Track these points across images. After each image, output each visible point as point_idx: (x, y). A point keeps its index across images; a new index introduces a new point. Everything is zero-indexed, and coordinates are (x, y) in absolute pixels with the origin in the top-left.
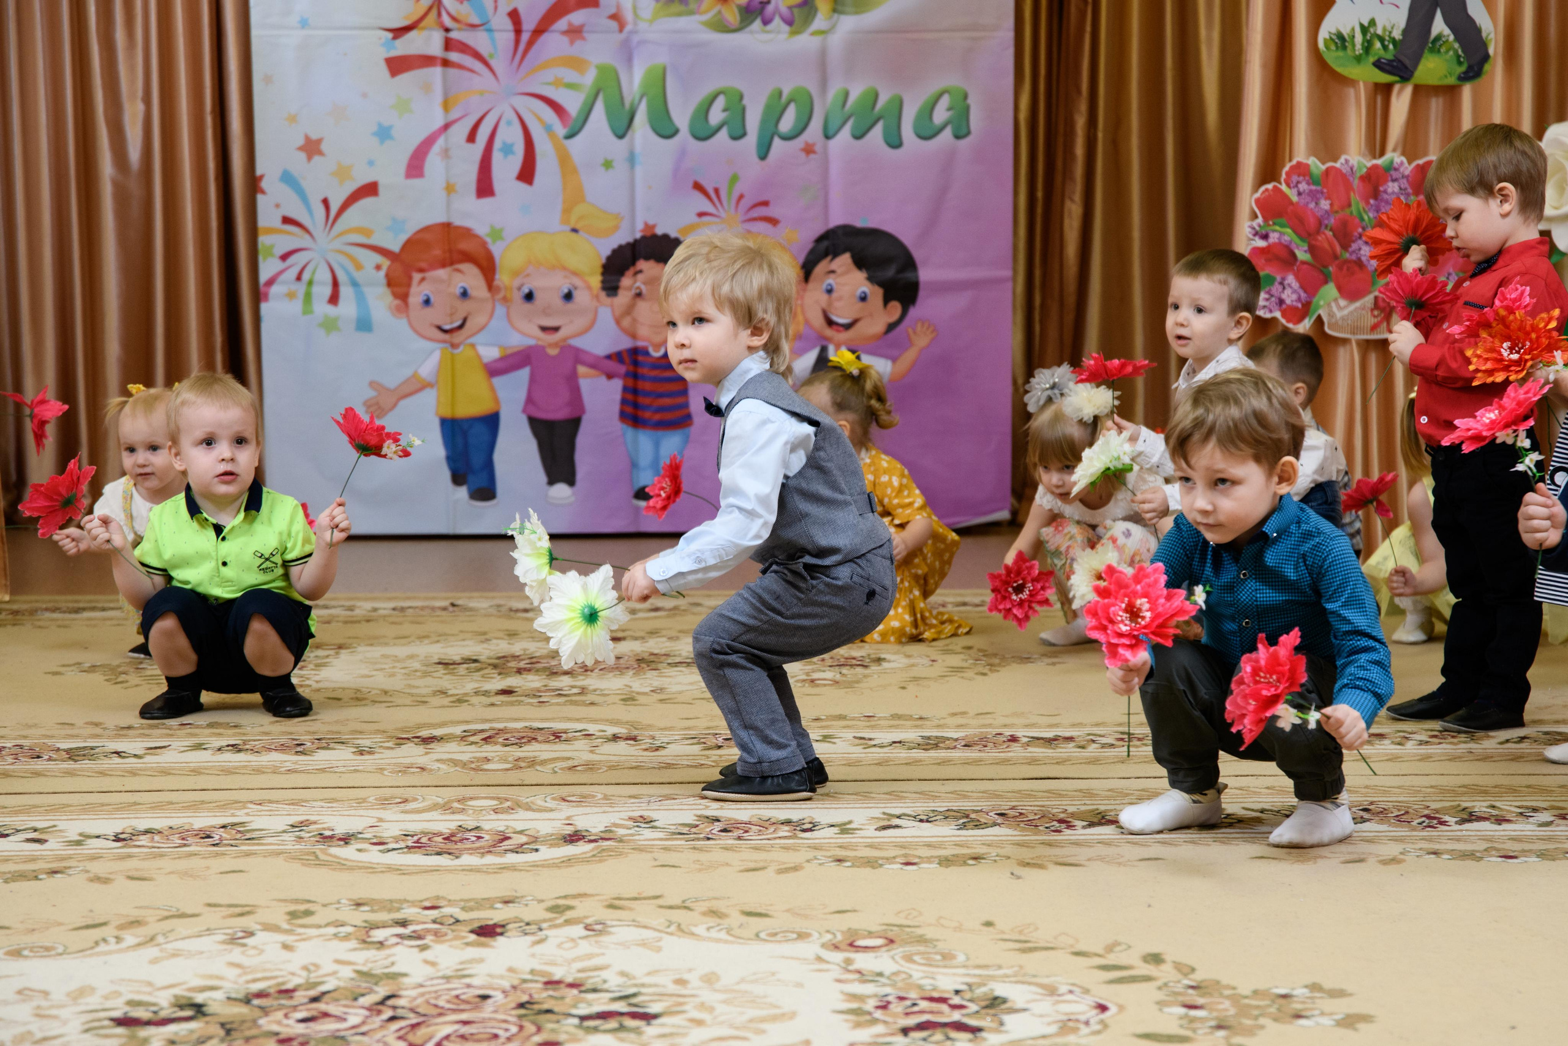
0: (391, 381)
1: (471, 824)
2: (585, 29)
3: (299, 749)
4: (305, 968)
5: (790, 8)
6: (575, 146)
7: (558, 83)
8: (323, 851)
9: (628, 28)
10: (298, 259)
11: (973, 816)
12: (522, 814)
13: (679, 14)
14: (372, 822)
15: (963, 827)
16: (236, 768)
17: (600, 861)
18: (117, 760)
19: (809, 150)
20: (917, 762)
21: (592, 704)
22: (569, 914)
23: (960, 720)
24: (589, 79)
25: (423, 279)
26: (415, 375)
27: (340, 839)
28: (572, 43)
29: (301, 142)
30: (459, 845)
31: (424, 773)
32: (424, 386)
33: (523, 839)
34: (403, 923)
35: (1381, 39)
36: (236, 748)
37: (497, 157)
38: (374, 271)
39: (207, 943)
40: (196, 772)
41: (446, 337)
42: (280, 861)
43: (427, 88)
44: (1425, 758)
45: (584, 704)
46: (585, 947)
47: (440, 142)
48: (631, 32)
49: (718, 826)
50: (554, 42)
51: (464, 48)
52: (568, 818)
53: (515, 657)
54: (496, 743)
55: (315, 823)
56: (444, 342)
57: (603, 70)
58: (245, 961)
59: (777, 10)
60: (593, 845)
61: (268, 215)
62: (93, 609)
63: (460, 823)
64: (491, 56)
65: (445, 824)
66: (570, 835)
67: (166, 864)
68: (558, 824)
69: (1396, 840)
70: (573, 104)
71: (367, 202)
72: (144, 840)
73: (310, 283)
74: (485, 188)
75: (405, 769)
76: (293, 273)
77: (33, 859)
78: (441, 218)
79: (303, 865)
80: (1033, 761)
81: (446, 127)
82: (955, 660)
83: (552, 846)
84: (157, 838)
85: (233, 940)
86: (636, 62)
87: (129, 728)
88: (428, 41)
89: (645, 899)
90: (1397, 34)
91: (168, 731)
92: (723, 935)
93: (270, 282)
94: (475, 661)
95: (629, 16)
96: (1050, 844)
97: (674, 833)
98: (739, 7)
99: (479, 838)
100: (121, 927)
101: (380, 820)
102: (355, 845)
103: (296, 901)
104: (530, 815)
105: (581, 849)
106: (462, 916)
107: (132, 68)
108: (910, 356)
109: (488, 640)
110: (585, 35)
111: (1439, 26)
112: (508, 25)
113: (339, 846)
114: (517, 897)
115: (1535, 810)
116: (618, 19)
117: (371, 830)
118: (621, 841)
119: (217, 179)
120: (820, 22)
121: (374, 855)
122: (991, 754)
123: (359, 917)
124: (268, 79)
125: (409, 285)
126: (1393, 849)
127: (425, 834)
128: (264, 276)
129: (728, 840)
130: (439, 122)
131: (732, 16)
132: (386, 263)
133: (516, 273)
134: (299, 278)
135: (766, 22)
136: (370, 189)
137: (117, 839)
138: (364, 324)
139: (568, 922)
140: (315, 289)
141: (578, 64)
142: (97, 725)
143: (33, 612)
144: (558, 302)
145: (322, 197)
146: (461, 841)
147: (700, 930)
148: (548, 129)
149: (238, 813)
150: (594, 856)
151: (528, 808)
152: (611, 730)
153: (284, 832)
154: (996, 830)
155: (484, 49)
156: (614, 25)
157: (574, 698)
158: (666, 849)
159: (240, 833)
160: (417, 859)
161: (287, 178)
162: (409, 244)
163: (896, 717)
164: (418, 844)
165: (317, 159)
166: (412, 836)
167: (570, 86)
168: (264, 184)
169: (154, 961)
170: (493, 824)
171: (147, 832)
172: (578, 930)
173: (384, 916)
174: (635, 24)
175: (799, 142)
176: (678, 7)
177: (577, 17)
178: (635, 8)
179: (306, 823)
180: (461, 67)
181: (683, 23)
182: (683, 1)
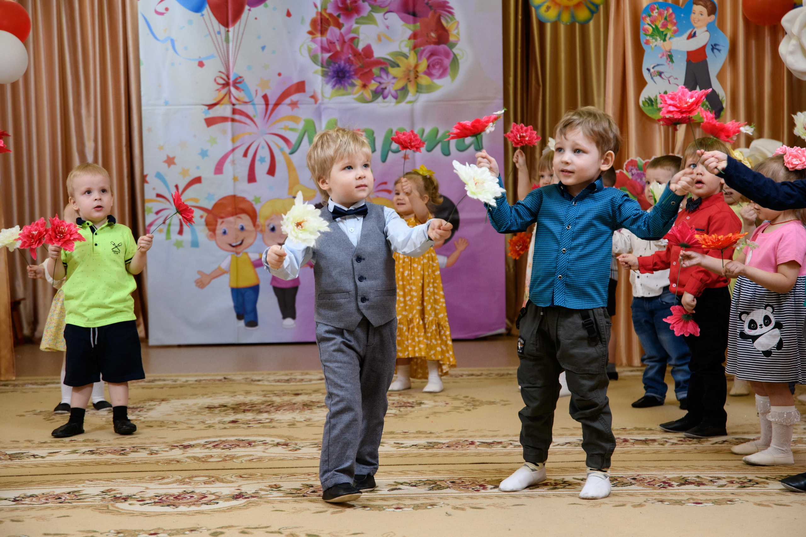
0: (208, 270)
1: (190, 490)
2: (299, 102)
3: (122, 452)
5: (396, 91)
6: (295, 158)
7: (286, 128)
8: (113, 505)
9: (319, 102)
10: (164, 214)
11: (438, 483)
12: (218, 484)
13: (343, 95)
14: (142, 489)
15: (432, 489)
16: (88, 462)
17: (246, 508)
18: (32, 459)
19: (405, 157)
20: (421, 455)
21: (273, 427)
23: (449, 434)
24: (301, 126)
25: (223, 222)
26: (219, 268)
27: (123, 499)
28: (293, 109)
29: (165, 158)
30: (181, 501)
31: (178, 464)
32: (223, 272)
33: (213, 497)
36: (92, 452)
37: (257, 163)
38: (199, 219)
40: (68, 465)
41: (234, 249)
42: (89, 511)
43: (224, 132)
44: (672, 452)
45: (270, 427)
47: (230, 158)
48: (320, 104)
49: (312, 489)
50: (284, 109)
51: (242, 113)
52: (239, 486)
53: (245, 404)
54: (218, 448)
55: (114, 490)
56: (233, 251)
57: (307, 122)
59: (390, 92)
60: (246, 500)
61: (150, 193)
62: (53, 383)
63: (185, 490)
64: (254, 116)
65: (176, 489)
66: (237, 495)
67: (33, 513)
68: (233, 489)
69: (645, 494)
70: (293, 138)
71: (196, 186)
72: (27, 501)
73: (169, 225)
74: (252, 178)
75: (169, 462)
76: (161, 221)
78: (231, 193)
79: (100, 512)
80: (478, 455)
81: (233, 150)
82: (458, 404)
83: (226, 501)
84: (34, 499)
86: (323, 117)
87: (45, 443)
88: (225, 110)
89: (261, 528)
91: (63, 444)
93: (151, 225)
94: (225, 406)
95: (319, 96)
96: (471, 498)
97: (289, 494)
98: (372, 91)
99: (192, 497)
101: (147, 488)
102: (130, 501)
103: (89, 532)
104: (221, 485)
105: (241, 501)
107: (89, 126)
108: (455, 255)
109: (235, 396)
110: (299, 106)
112: (262, 101)
113: (121, 502)
114: (198, 528)
115: (719, 478)
116: (314, 97)
117: (140, 494)
118: (261, 498)
119: (128, 177)
120: (410, 97)
121: (137, 507)
122: (460, 451)
124: (150, 130)
125: (216, 225)
126: (641, 499)
127: (166, 495)
128: (148, 222)
129: (312, 497)
130: (230, 148)
131: (368, 94)
132: (205, 215)
133: (267, 218)
134: (164, 223)
135: (384, 98)
136: (198, 180)
137: (15, 500)
138: (195, 244)
140: (172, 228)
141: (295, 119)
142: (29, 441)
143: (23, 385)
145: (175, 184)
146: (182, 499)
148: (281, 150)
149: (79, 486)
150: (244, 506)
151: (222, 481)
152: (277, 440)
153: (98, 495)
154: (448, 490)
155: (251, 113)
156: (312, 100)
157: (265, 424)
158: (281, 502)
159: (76, 496)
160: (158, 509)
161: (159, 176)
162: (216, 205)
163: (419, 432)
164: (160, 501)
165: (172, 166)
166: (159, 496)
167: (292, 130)
168: (148, 179)
170: (201, 489)
171: (32, 496)
174: (323, 100)
175: (402, 153)
176: (342, 91)
177: (295, 97)
178: (322, 92)
179: (109, 491)
180: (240, 122)
181: (345, 98)
182: (345, 88)
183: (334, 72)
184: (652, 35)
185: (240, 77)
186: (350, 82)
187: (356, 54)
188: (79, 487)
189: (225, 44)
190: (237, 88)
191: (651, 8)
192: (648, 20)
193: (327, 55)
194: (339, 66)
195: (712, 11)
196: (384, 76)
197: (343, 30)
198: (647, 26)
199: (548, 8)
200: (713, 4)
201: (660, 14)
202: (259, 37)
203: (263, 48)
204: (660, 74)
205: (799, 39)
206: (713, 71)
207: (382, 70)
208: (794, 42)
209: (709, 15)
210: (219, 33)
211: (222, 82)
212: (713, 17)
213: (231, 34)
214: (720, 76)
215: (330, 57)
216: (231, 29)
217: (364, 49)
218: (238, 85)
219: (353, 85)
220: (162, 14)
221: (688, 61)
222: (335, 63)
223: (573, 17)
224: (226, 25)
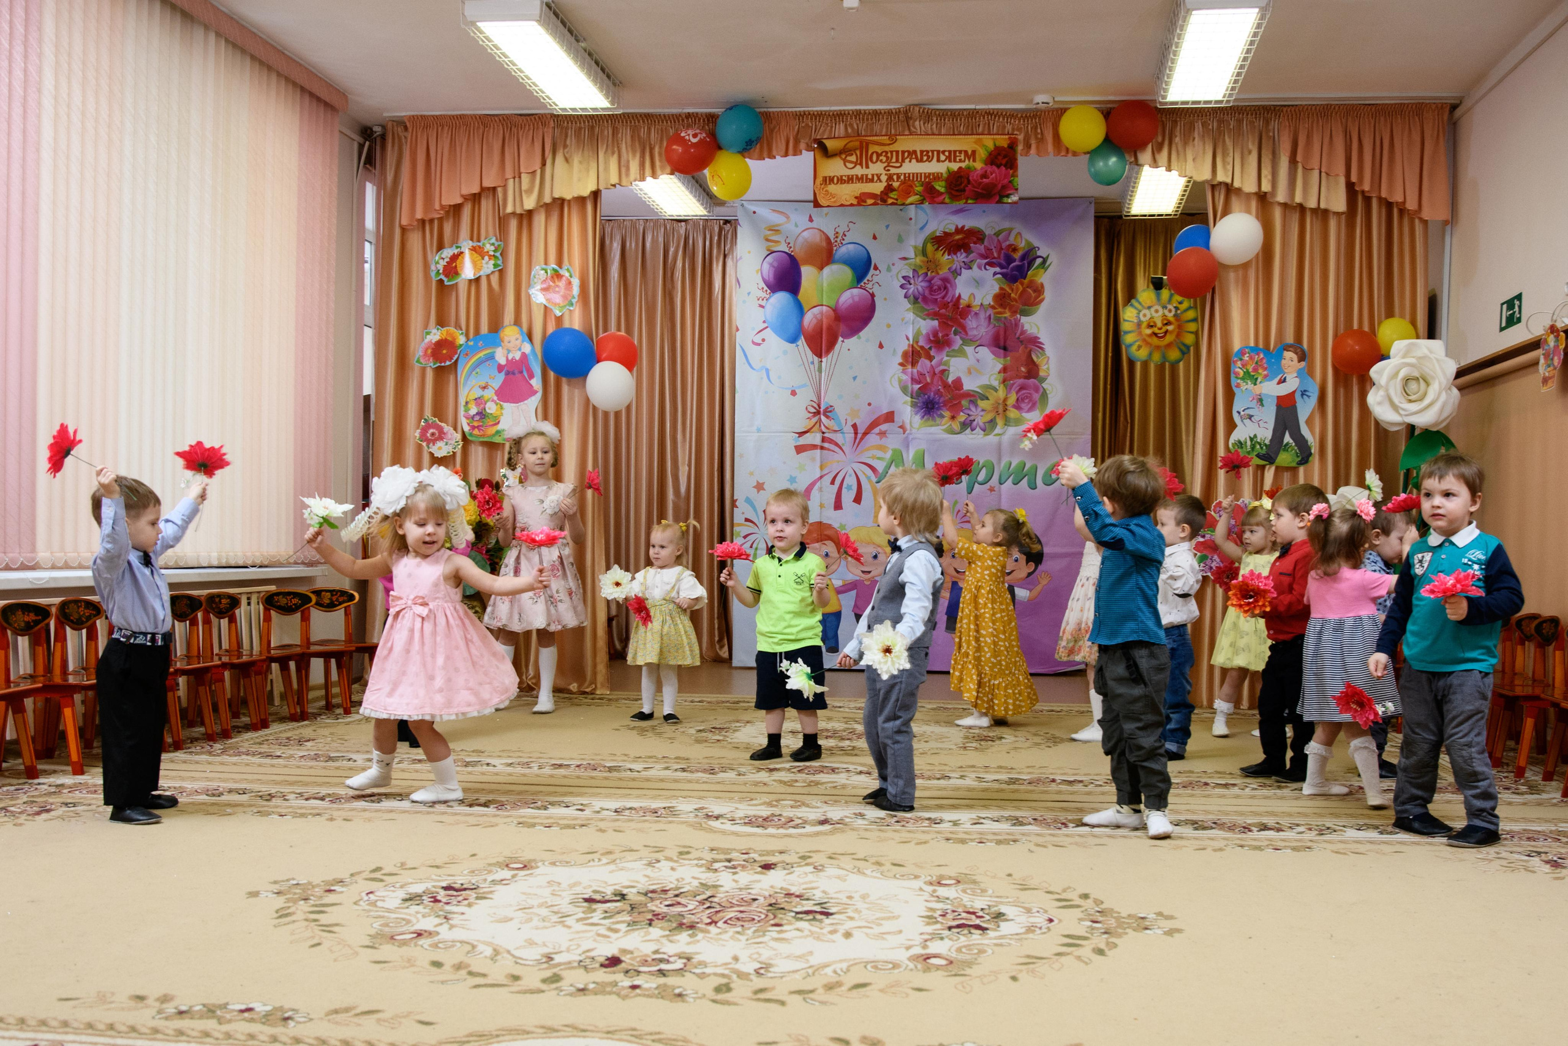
1: (778, 813)
2: (888, 432)
4: (678, 880)
5: (984, 423)
7: (874, 457)
8: (705, 823)
9: (908, 432)
10: (751, 538)
11: (1020, 820)
12: (804, 809)
13: (932, 426)
14: (732, 809)
15: (1014, 825)
16: (680, 779)
17: (832, 835)
18: (629, 773)
19: (992, 489)
20: (1002, 790)
22: (809, 861)
23: (1030, 770)
24: (888, 455)
25: (809, 548)
27: (715, 817)
28: (881, 439)
29: (755, 484)
30: (769, 823)
33: (800, 821)
34: (729, 861)
35: (1260, 444)
36: (684, 770)
37: (844, 491)
39: (638, 865)
40: (662, 780)
42: (684, 826)
43: (813, 459)
44: (1252, 797)
46: (811, 877)
47: (818, 484)
48: (909, 434)
50: (873, 439)
51: (831, 441)
52: (825, 812)
53: (827, 730)
55: (706, 808)
57: (894, 451)
58: (651, 874)
59: (978, 424)
60: (832, 826)
61: (738, 518)
63: (772, 812)
64: (843, 445)
65: (765, 812)
66: (822, 821)
67: (633, 825)
68: (819, 815)
70: (880, 466)
72: (627, 813)
74: (838, 506)
75: (756, 784)
77: (576, 819)
78: (817, 519)
79: (694, 829)
80: (1059, 793)
81: (821, 477)
82: (1037, 740)
83: (812, 826)
84: (633, 812)
85: (650, 864)
86: (911, 448)
87: (639, 757)
88: (815, 438)
89: (848, 855)
90: (1267, 442)
91: (656, 760)
92: (879, 875)
95: (908, 427)
96: (1053, 836)
97: (874, 823)
98: (960, 423)
99: (779, 820)
100: (603, 854)
101: (737, 809)
102: (721, 820)
103: (685, 847)
104: (807, 809)
105: (827, 827)
106: (758, 858)
107: (684, 451)
108: (1039, 588)
110: (888, 435)
111: (1287, 438)
112: (852, 431)
113: (713, 821)
114: (787, 851)
115: (1298, 825)
116: (902, 427)
117: (730, 813)
118: (846, 825)
119: (718, 501)
120: (998, 430)
121: (728, 826)
122: (1041, 788)
123: (709, 856)
124: (741, 456)
126: (1221, 844)
127: (755, 817)
129: (898, 827)
130: (818, 475)
131: (956, 426)
134: (752, 545)
135: (972, 430)
137: (616, 812)
139: (807, 864)
141: (882, 448)
143: (617, 700)
144: (871, 559)
146: (770, 821)
147: (868, 872)
148: (868, 478)
150: (830, 832)
151: (808, 806)
152: (860, 768)
153: (691, 812)
154: (1030, 827)
155: (840, 441)
156: (901, 431)
158: (866, 830)
159: (670, 810)
160: (748, 829)
161: (748, 501)
163: (1000, 767)
164: (750, 822)
165: (762, 492)
166: (749, 818)
167: (879, 458)
168: (737, 504)
169: (612, 872)
170: (788, 813)
171: (630, 809)
172: (810, 869)
173: (722, 857)
174: (911, 430)
175: (987, 486)
176: (931, 422)
177: (884, 427)
178: (911, 423)
179: (702, 808)
180: (829, 450)
181: (934, 429)
182: (934, 419)
183: (923, 403)
184: (1243, 379)
185: (831, 406)
186: (939, 413)
187: (946, 385)
188: (673, 803)
189: (817, 373)
190: (827, 417)
191: (1242, 352)
192: (1239, 364)
193: (917, 387)
194: (929, 397)
195: (1302, 357)
196: (973, 409)
197: (934, 362)
198: (1238, 370)
199: (1139, 347)
200: (1303, 351)
201: (1251, 358)
202: (851, 368)
203: (855, 378)
204: (1250, 417)
205: (1387, 390)
206: (1303, 416)
207: (971, 402)
208: (1381, 393)
209: (1299, 361)
210: (813, 363)
211: (813, 410)
212: (1303, 364)
213: (824, 364)
214: (1309, 422)
215: (920, 389)
216: (824, 360)
217: (953, 382)
218: (828, 414)
219: (942, 417)
220: (759, 344)
221: (1279, 406)
222: (924, 395)
223: (1164, 357)
224: (820, 356)
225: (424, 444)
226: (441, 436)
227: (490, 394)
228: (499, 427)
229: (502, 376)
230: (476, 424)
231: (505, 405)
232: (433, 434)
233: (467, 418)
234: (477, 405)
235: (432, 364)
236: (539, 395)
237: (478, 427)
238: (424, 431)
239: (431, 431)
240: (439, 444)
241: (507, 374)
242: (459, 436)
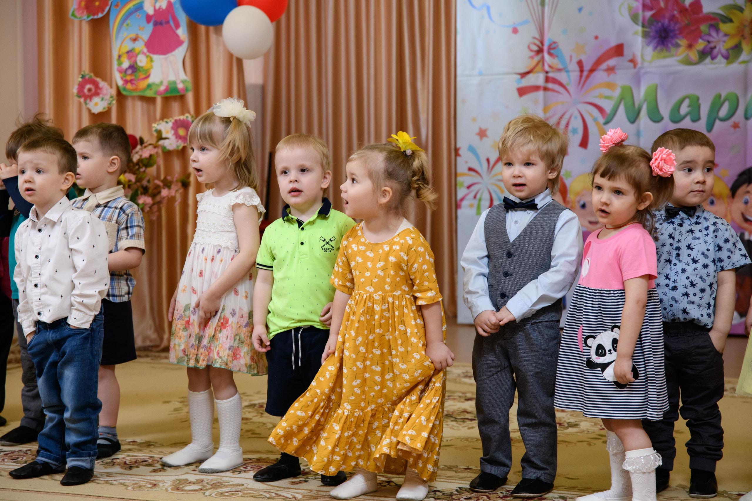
2: (616, 67)
5: (727, 50)
7: (602, 96)
9: (639, 65)
10: (475, 188)
13: (665, 57)
19: (736, 126)
24: (617, 93)
28: (609, 75)
29: (478, 131)
43: (536, 102)
48: (640, 68)
50: (600, 75)
51: (555, 81)
57: (624, 88)
59: (720, 52)
61: (462, 167)
64: (568, 84)
70: (608, 106)
73: (480, 200)
76: (472, 195)
86: (642, 83)
88: (538, 79)
93: (462, 199)
95: (639, 60)
98: (699, 51)
110: (616, 71)
112: (577, 68)
116: (633, 61)
120: (744, 56)
124: (464, 101)
128: (459, 197)
131: (694, 55)
133: (577, 194)
134: (475, 197)
135: (713, 58)
140: (482, 203)
141: (611, 86)
145: (486, 158)
148: (595, 120)
155: (564, 81)
156: (631, 65)
161: (471, 149)
165: (485, 139)
167: (608, 98)
168: (461, 152)
174: (642, 63)
175: (731, 122)
176: (665, 53)
177: (612, 62)
178: (642, 56)
180: (553, 90)
181: (668, 61)
182: (668, 49)
183: (657, 32)
185: (555, 43)
186: (674, 42)
187: (682, 10)
189: (540, 7)
190: (550, 54)
193: (649, 14)
194: (663, 25)
196: (714, 34)
203: (580, 10)
207: (712, 26)
211: (535, 48)
215: (652, 16)
217: (691, 5)
218: (552, 51)
219: (678, 46)
222: (657, 22)
225: (82, 100)
226: (96, 92)
227: (140, 46)
228: (150, 80)
229: (149, 28)
230: (129, 78)
231: (155, 57)
232: (90, 90)
233: (120, 71)
234: (129, 58)
235: (86, 18)
236: (185, 46)
237: (131, 81)
238: (81, 86)
239: (88, 86)
240: (96, 99)
241: (155, 24)
242: (113, 92)
